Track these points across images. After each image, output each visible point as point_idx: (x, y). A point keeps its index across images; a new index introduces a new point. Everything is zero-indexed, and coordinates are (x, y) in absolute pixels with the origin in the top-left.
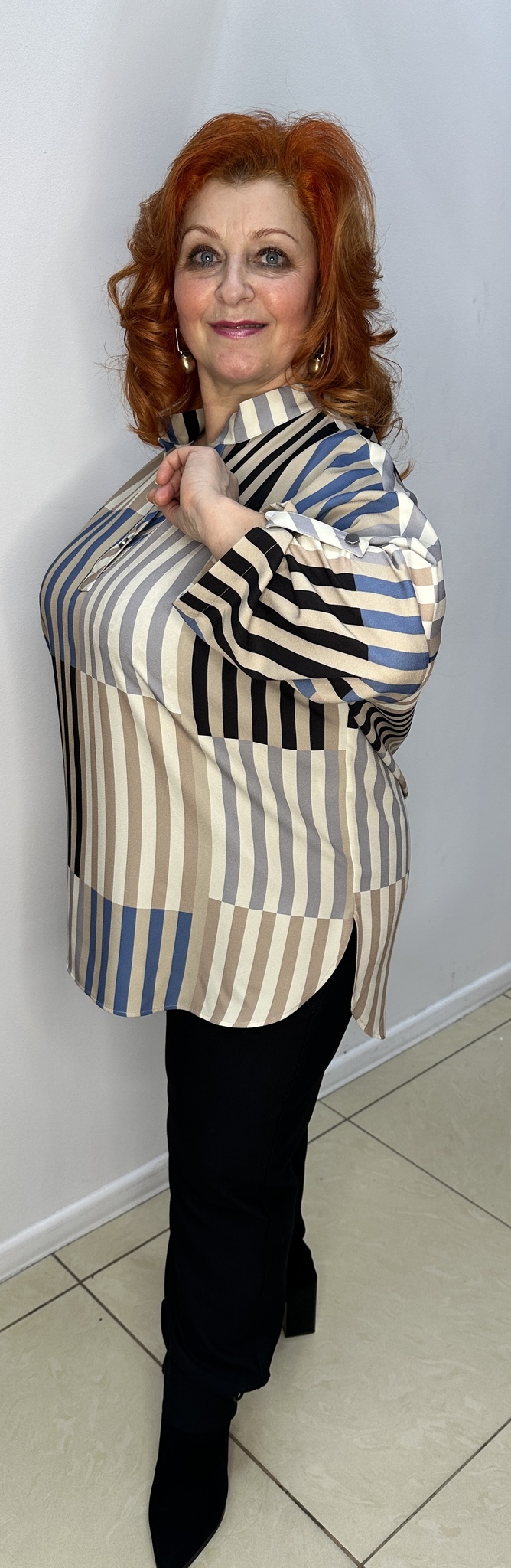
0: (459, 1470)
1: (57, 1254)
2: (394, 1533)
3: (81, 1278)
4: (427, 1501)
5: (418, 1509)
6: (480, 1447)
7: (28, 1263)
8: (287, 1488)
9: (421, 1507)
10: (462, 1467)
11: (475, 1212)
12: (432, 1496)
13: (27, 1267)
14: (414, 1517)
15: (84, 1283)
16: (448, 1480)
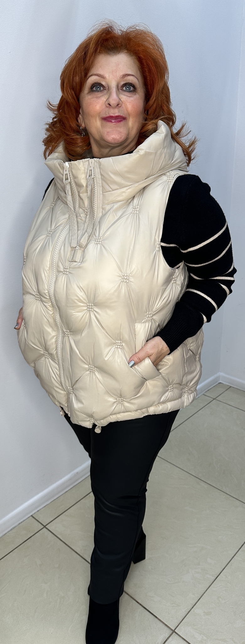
0: (208, 588)
1: (33, 516)
2: (185, 616)
3: (45, 525)
4: (197, 602)
5: (194, 606)
6: (215, 578)
7: (22, 520)
8: (140, 603)
9: (195, 605)
10: (209, 587)
11: (203, 484)
12: (199, 600)
13: (22, 522)
14: (193, 609)
15: (47, 527)
16: (204, 593)
